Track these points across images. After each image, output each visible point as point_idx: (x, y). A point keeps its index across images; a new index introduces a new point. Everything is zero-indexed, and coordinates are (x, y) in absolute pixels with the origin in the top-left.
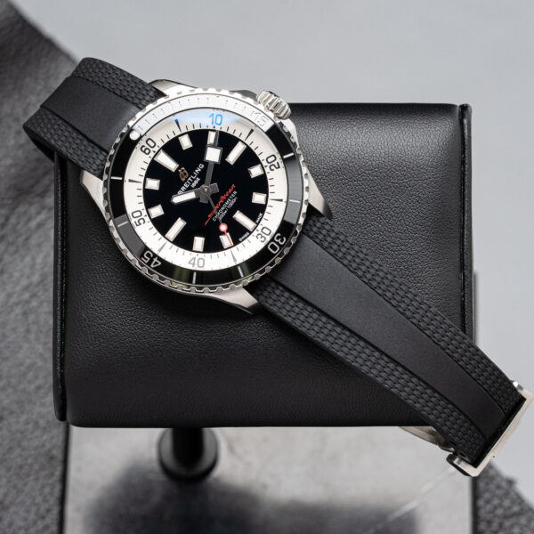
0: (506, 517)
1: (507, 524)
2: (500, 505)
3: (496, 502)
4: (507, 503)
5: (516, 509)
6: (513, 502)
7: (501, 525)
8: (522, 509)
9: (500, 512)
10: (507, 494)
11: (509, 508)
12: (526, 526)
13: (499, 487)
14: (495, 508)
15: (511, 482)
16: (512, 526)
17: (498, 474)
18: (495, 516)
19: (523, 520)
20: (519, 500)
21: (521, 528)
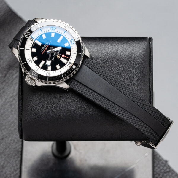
0: (165, 173)
1: (165, 175)
2: (163, 169)
3: (161, 168)
4: (165, 168)
5: (168, 170)
6: (167, 168)
7: (163, 175)
8: (170, 170)
9: (163, 171)
10: (165, 165)
11: (166, 170)
12: (171, 176)
13: (162, 163)
14: (161, 170)
15: (166, 162)
16: (167, 176)
17: (162, 159)
18: (161, 172)
19: (170, 174)
20: (169, 167)
21: (170, 176)
